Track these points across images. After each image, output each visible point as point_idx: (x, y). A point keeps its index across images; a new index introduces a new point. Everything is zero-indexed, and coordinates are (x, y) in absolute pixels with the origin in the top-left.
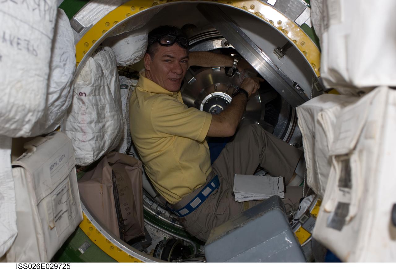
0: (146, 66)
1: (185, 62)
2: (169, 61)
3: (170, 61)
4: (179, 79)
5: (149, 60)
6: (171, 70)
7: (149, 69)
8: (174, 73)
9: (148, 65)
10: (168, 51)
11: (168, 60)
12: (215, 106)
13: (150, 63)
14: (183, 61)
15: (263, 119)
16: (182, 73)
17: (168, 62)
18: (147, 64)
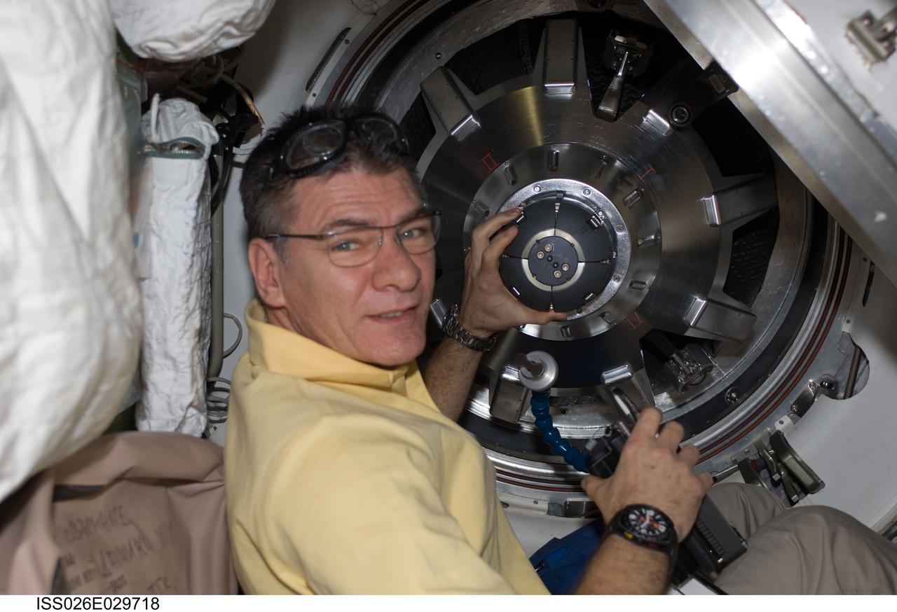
0: (266, 292)
1: (419, 236)
2: (352, 246)
3: (358, 246)
4: (413, 308)
5: (271, 263)
6: (371, 280)
7: (281, 301)
8: (382, 289)
9: (274, 286)
10: (339, 201)
11: (348, 243)
12: (549, 233)
13: (276, 277)
14: (410, 232)
15: (723, 283)
16: (419, 280)
17: (347, 249)
18: (266, 284)
